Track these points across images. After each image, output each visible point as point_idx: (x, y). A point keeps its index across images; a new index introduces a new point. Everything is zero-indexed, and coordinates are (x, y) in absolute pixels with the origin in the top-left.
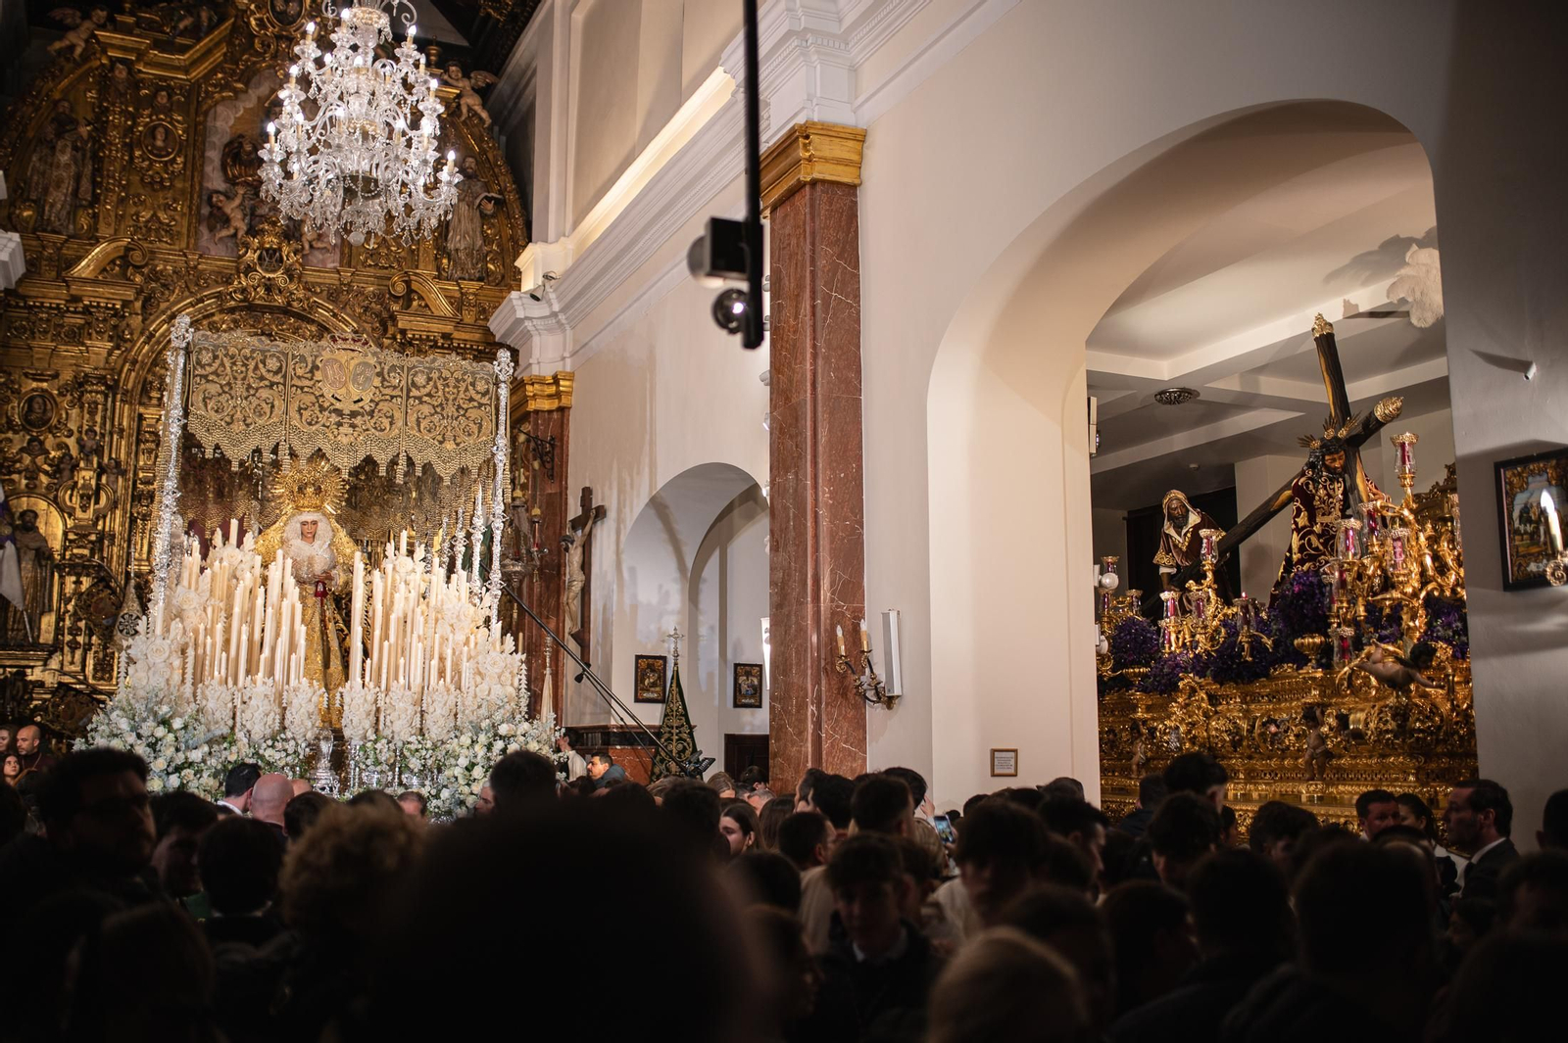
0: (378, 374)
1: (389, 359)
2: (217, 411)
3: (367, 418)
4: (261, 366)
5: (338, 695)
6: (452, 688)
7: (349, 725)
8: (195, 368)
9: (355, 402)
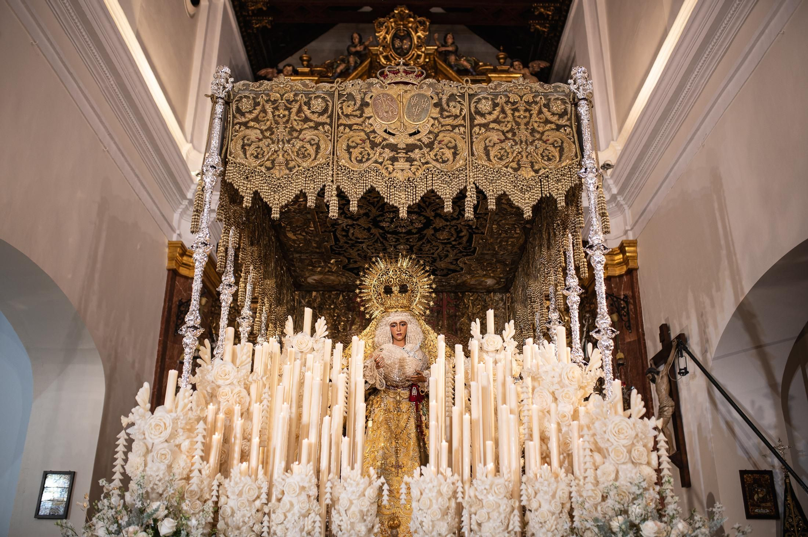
0: (436, 105)
1: (446, 88)
2: (256, 157)
3: (425, 150)
4: (305, 108)
5: (403, 486)
6: (562, 473)
7: (420, 530)
8: (234, 117)
9: (411, 135)
